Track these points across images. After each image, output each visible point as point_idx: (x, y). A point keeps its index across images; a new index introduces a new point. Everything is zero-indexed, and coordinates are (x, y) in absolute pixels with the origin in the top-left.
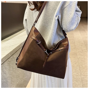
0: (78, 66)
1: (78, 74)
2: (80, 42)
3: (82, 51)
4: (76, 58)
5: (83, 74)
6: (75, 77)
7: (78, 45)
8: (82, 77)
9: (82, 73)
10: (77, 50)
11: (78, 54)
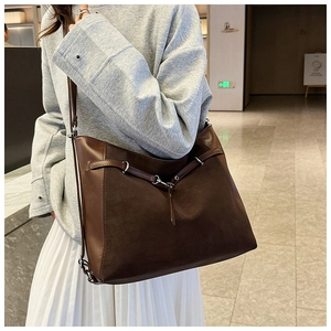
0: (292, 274)
1: (284, 306)
2: (315, 186)
3: (315, 220)
4: (290, 245)
5: (306, 306)
6: (274, 315)
7: (306, 198)
8: (299, 314)
9: (301, 301)
10: (298, 216)
11: (298, 231)
